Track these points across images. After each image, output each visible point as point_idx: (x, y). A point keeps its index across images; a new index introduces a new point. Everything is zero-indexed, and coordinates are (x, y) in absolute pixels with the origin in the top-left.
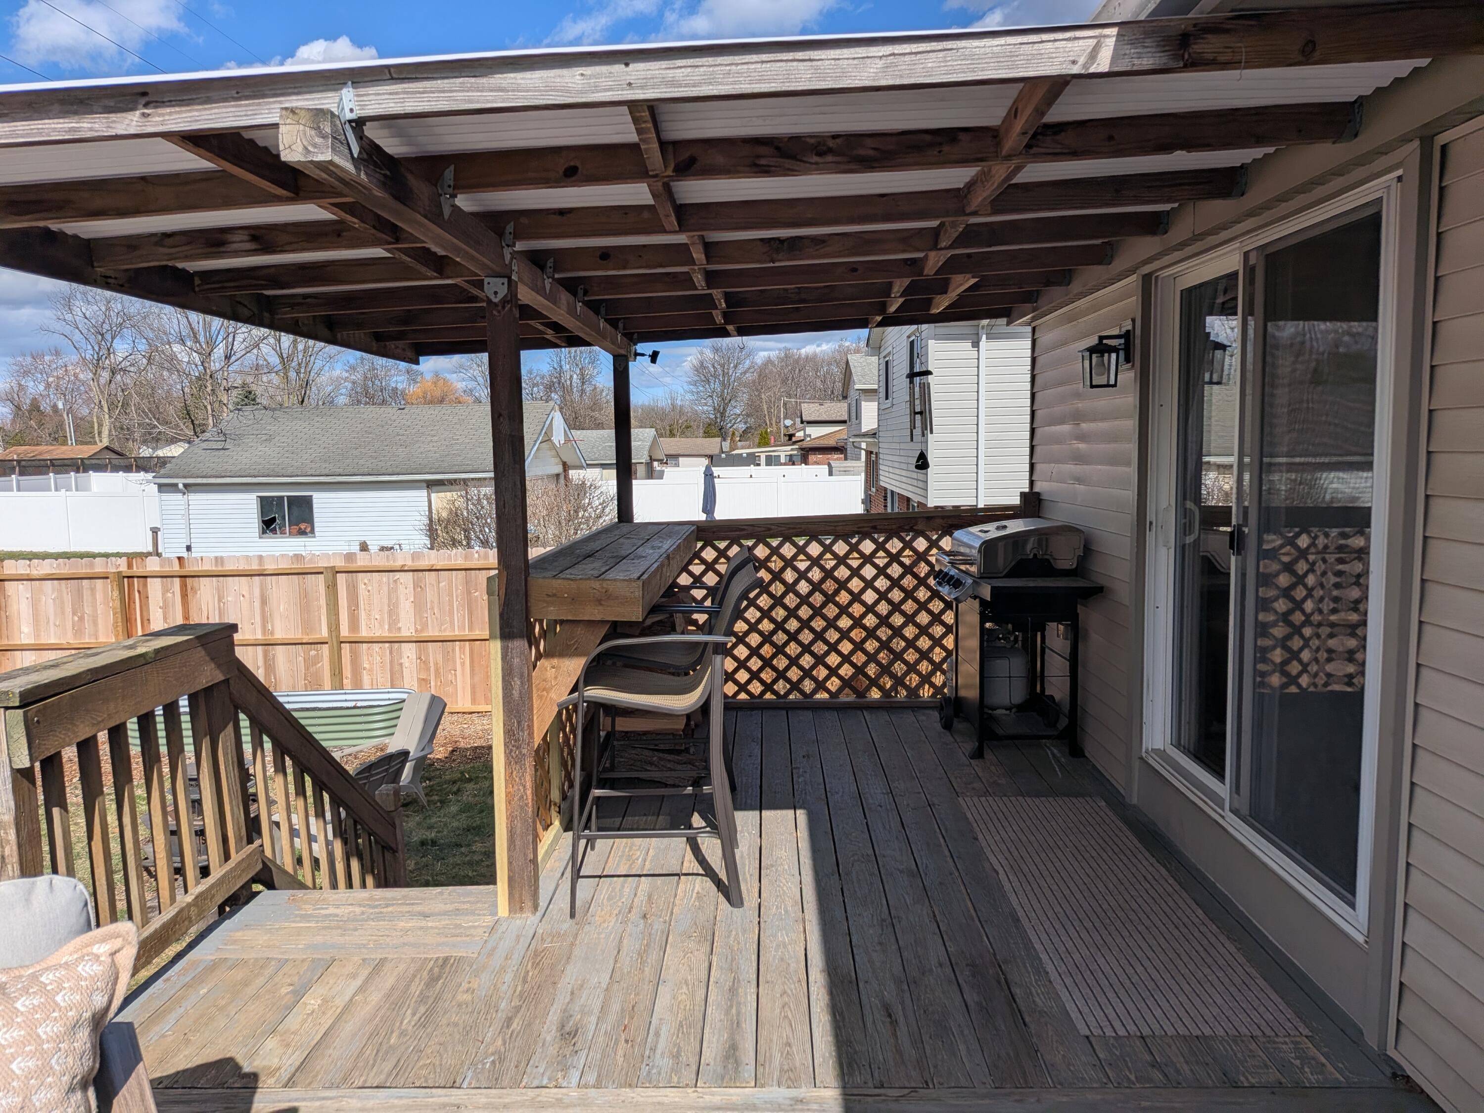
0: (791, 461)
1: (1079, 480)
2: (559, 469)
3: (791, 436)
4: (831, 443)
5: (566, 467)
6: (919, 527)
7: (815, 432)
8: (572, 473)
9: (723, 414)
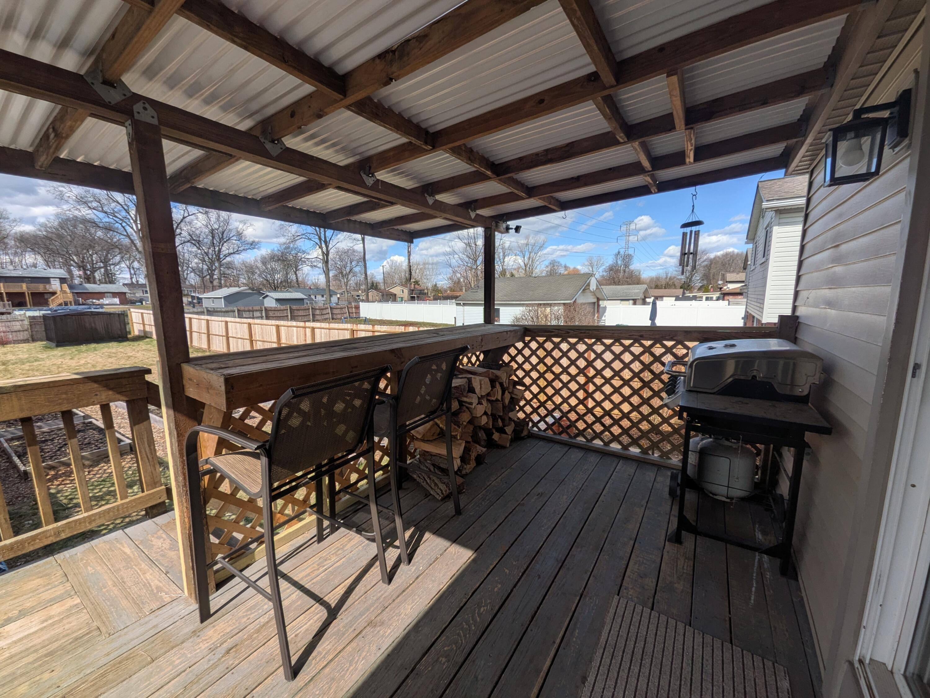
0: (718, 299)
1: (830, 304)
2: (595, 300)
3: (721, 288)
4: (738, 291)
5: (598, 300)
6: (679, 338)
7: (732, 286)
8: (601, 302)
9: (690, 280)
